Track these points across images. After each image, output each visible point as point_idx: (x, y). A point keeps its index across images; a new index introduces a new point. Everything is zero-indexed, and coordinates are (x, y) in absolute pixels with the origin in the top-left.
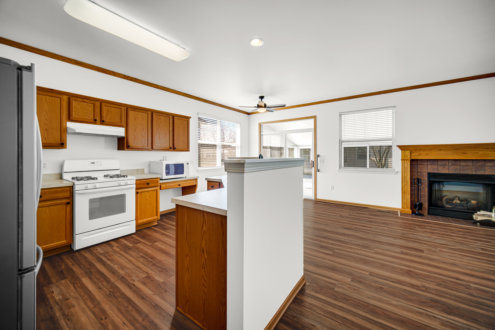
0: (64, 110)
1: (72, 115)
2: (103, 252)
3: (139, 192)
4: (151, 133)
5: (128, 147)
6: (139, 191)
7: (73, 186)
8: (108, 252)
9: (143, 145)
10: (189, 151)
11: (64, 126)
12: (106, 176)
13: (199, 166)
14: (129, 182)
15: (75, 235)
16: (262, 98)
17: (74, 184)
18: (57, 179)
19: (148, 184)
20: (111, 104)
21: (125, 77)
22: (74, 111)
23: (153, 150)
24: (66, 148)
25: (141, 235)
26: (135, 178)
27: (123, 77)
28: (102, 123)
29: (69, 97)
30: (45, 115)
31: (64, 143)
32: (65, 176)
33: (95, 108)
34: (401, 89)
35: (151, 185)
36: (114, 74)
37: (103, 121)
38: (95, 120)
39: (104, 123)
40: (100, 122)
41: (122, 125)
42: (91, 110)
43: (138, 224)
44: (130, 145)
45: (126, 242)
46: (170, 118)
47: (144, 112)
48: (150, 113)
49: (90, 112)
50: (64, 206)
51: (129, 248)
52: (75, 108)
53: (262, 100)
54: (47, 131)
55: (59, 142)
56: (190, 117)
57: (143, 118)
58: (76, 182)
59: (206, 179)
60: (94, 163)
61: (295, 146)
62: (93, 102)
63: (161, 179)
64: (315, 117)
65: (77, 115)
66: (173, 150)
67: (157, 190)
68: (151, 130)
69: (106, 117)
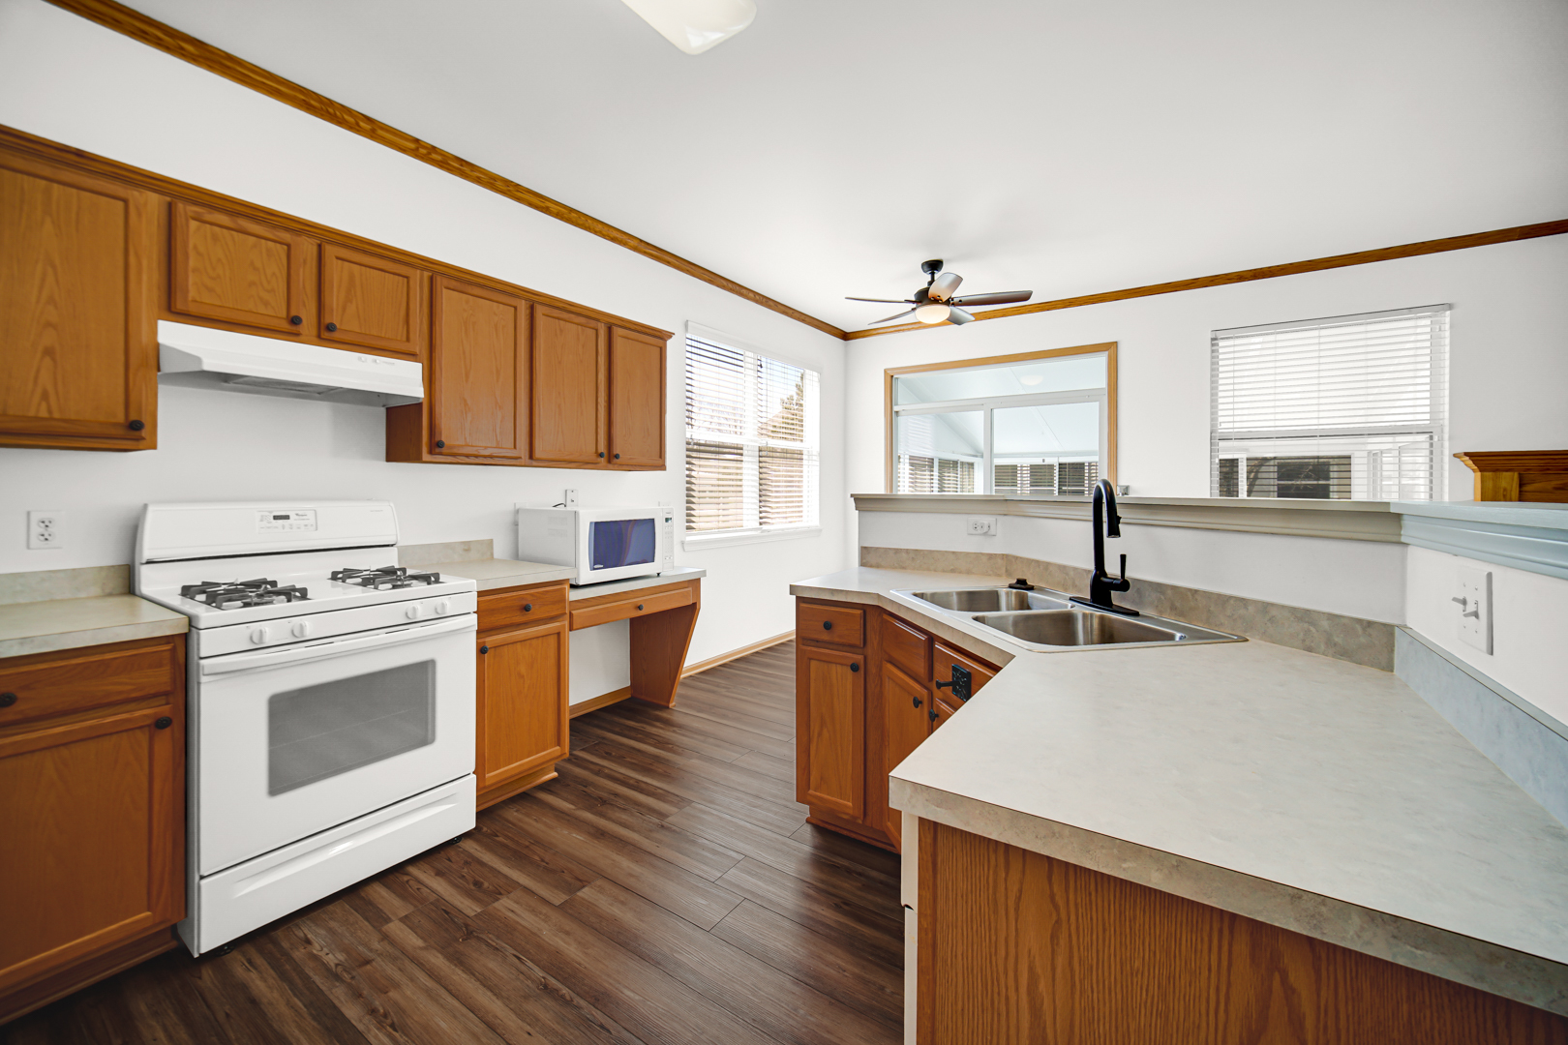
0: (145, 263)
1: (187, 291)
2: (341, 957)
3: (488, 646)
4: (527, 390)
5: (438, 450)
6: (491, 640)
7: (185, 638)
8: (368, 962)
9: (498, 443)
10: (662, 467)
11: (145, 338)
12: (339, 576)
13: (688, 528)
14: (450, 605)
15: (197, 878)
16: (934, 266)
17: (191, 621)
18: (110, 595)
19: (526, 609)
20: (365, 252)
21: (417, 149)
22: (195, 270)
23: (534, 463)
24: (154, 447)
25: (501, 839)
26: (473, 585)
27: (412, 146)
28: (327, 334)
29: (168, 199)
30: (43, 280)
31: (145, 419)
32: (150, 581)
33: (293, 266)
34: (1480, 238)
35: (537, 612)
36: (373, 131)
37: (330, 328)
38: (295, 321)
39: (336, 335)
40: (314, 332)
41: (412, 350)
42: (274, 274)
43: (485, 787)
44: (443, 439)
45: (441, 886)
46: (597, 330)
47: (500, 300)
48: (523, 306)
49: (269, 282)
50: (143, 737)
51: (467, 926)
52: (199, 254)
53: (933, 274)
54: (54, 360)
55: (121, 418)
56: (670, 335)
57: (498, 322)
58: (206, 615)
59: (793, 589)
60: (287, 517)
61: (976, 456)
62: (287, 237)
63: (574, 587)
64: (1111, 348)
65: (210, 290)
66: (609, 462)
67: (559, 634)
68: (528, 377)
69: (344, 309)
